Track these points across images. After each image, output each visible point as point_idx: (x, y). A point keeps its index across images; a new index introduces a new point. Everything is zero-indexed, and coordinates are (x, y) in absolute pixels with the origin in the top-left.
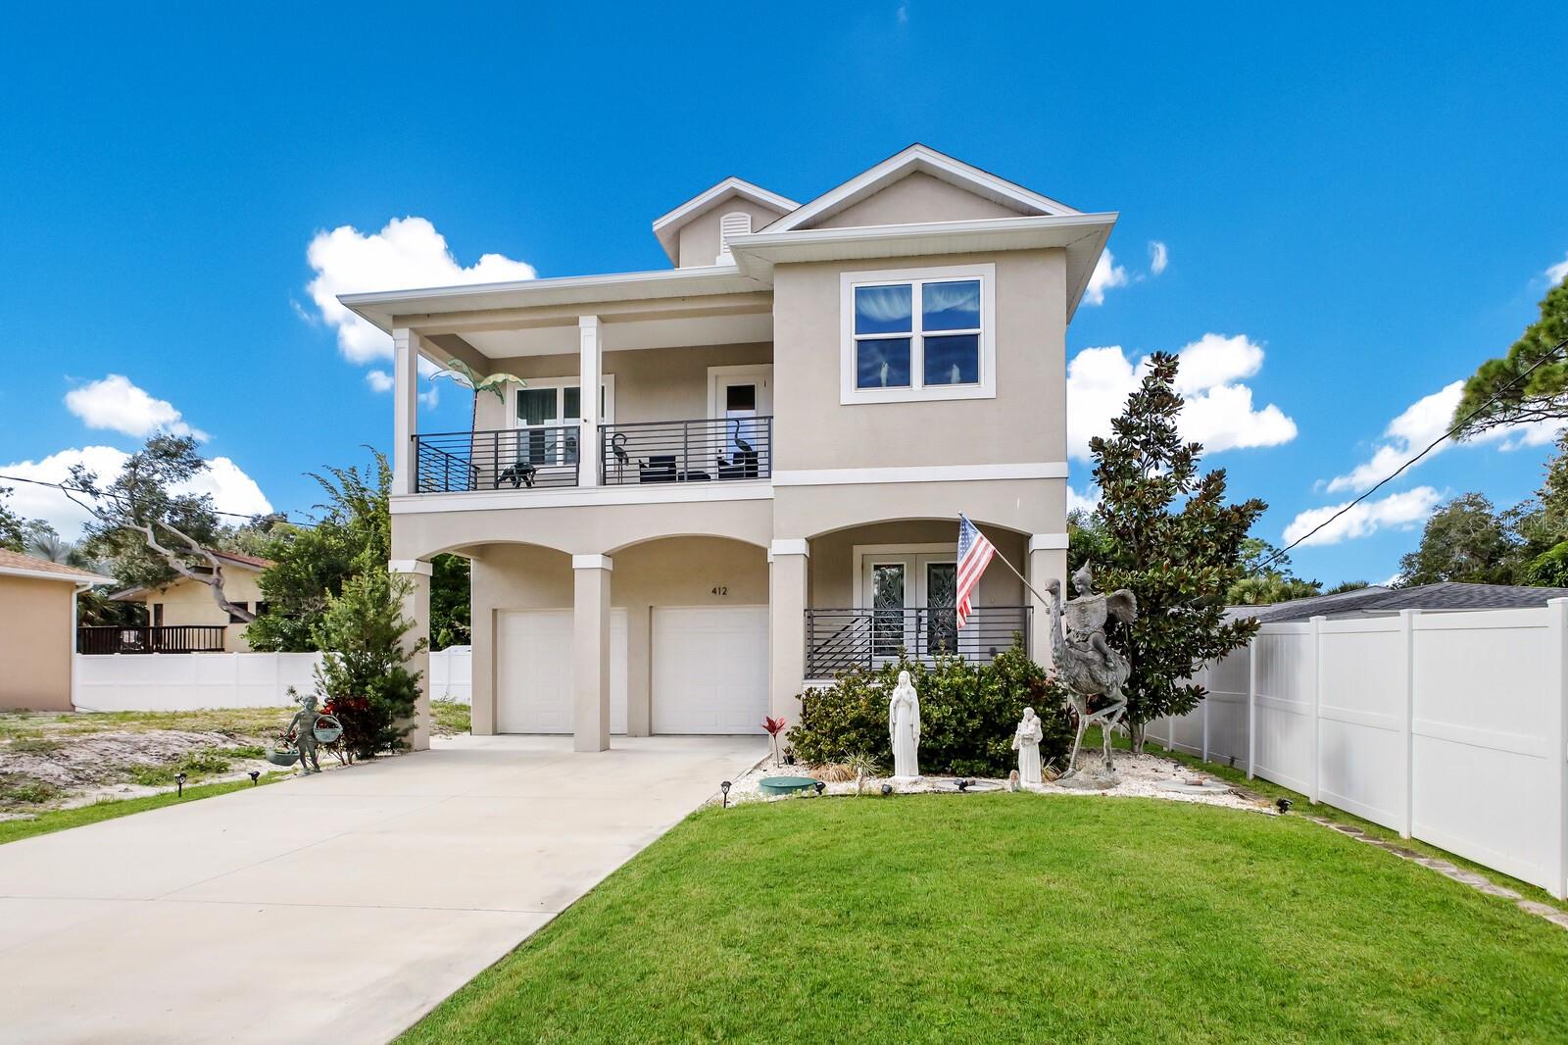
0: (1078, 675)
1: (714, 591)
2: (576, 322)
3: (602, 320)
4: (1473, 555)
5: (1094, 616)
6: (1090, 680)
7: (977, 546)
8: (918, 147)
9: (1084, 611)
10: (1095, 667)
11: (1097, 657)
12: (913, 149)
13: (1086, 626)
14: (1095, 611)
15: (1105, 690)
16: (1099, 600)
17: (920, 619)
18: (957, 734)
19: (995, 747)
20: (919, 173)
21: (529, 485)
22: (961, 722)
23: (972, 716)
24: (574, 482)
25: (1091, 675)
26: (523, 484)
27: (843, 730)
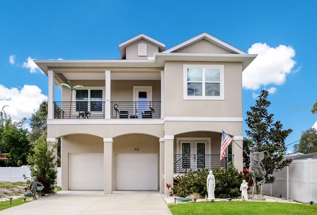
0: (257, 172)
1: (135, 149)
2: (104, 72)
3: (111, 72)
4: (314, 145)
5: (261, 157)
6: (259, 173)
7: (227, 139)
8: (205, 33)
9: (258, 156)
10: (261, 170)
11: (261, 167)
12: (204, 33)
13: (259, 159)
14: (261, 156)
15: (262, 176)
16: (262, 153)
17: (195, 158)
18: (222, 188)
19: (233, 191)
20: (204, 40)
21: (88, 117)
22: (222, 184)
23: (225, 183)
24: (103, 117)
25: (260, 172)
26: (86, 117)
27: (191, 186)
